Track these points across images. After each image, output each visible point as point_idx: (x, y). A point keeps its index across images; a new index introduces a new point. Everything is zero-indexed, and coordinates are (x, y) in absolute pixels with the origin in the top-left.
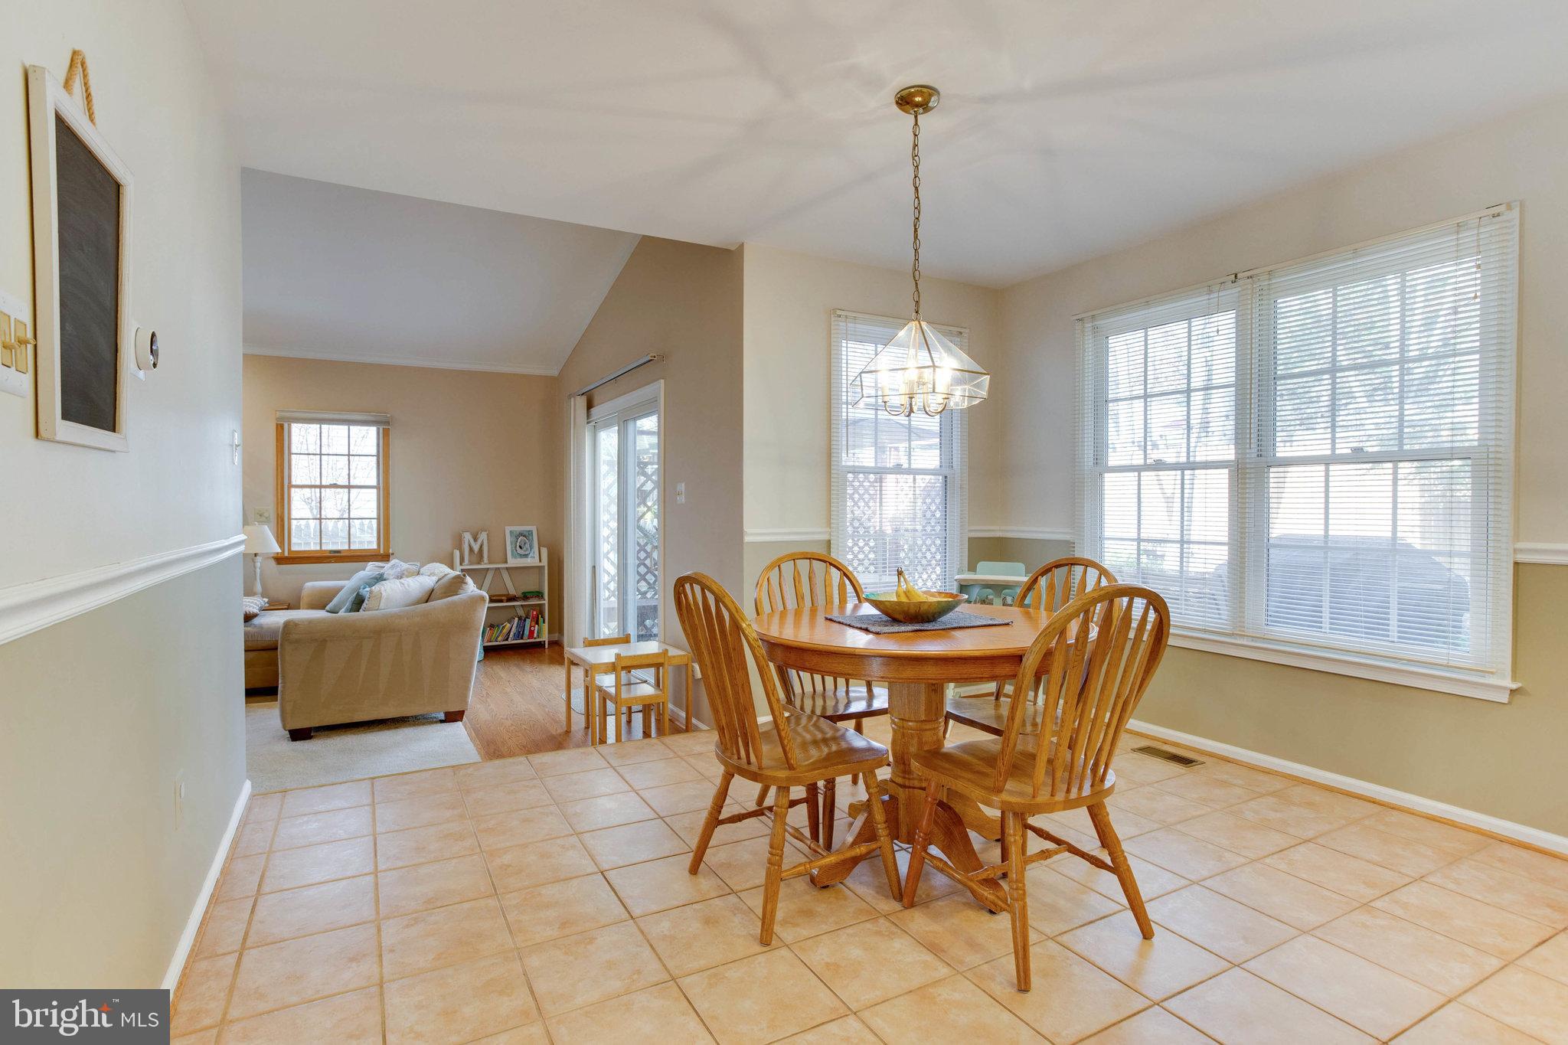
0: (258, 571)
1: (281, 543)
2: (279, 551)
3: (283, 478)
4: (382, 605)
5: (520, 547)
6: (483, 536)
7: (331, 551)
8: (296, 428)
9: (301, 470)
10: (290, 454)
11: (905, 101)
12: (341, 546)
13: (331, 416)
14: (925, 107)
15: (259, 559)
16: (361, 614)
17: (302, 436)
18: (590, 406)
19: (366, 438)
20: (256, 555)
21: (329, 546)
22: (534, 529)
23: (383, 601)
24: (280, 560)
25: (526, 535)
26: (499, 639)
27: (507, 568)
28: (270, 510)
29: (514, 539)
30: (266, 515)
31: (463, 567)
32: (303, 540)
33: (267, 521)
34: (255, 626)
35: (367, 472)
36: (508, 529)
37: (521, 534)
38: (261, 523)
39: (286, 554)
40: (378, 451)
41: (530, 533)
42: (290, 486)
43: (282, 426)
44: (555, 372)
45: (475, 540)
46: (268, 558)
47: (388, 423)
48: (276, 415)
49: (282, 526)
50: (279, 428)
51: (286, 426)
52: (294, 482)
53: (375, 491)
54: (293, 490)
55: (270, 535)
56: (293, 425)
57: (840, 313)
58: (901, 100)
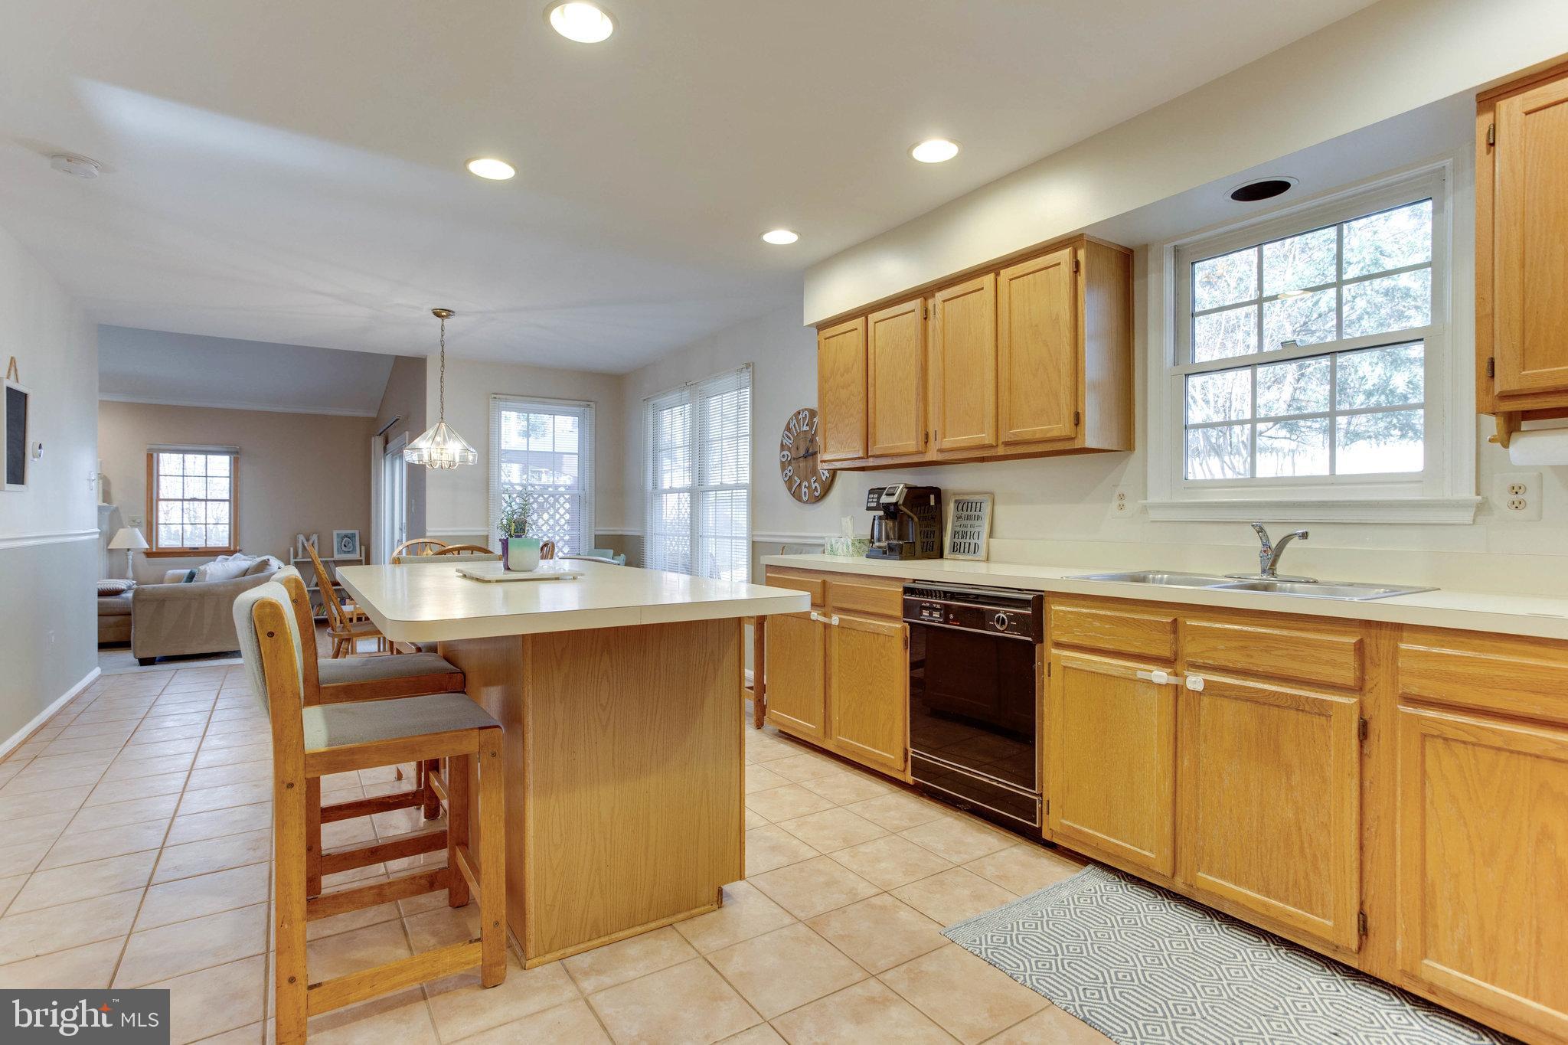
0: (130, 561)
1: (149, 541)
2: (147, 546)
3: (152, 494)
4: (207, 579)
5: (345, 546)
6: (314, 538)
7: (190, 548)
8: (164, 457)
9: (167, 487)
10: (158, 475)
11: (437, 313)
12: (199, 543)
13: (190, 448)
14: (447, 316)
15: (131, 553)
16: (193, 584)
17: (169, 463)
18: (387, 442)
19: (221, 464)
20: (128, 550)
21: (188, 544)
22: (357, 532)
23: (208, 576)
24: (149, 554)
25: (352, 537)
26: (325, 614)
27: (334, 561)
28: (142, 517)
29: (340, 539)
30: (138, 521)
31: (296, 560)
32: (166, 539)
33: (139, 525)
34: (122, 598)
35: (221, 487)
36: (335, 533)
37: (346, 536)
38: (132, 526)
39: (154, 550)
40: (230, 474)
41: (354, 535)
42: (158, 499)
43: (152, 455)
44: (374, 414)
45: (308, 540)
46: (140, 553)
47: (237, 453)
48: (148, 447)
49: (151, 529)
50: (150, 457)
51: (155, 455)
52: (161, 497)
53: (227, 503)
54: (160, 503)
55: (141, 535)
56: (161, 454)
57: (495, 396)
58: (435, 313)
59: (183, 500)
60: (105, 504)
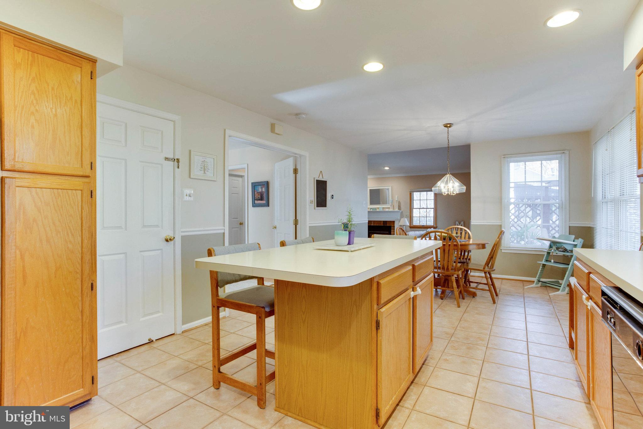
1: (410, 222)
2: (409, 224)
3: (411, 206)
7: (422, 226)
9: (416, 204)
10: (413, 200)
11: (446, 126)
12: (425, 224)
13: (422, 190)
14: (450, 127)
17: (416, 195)
19: (431, 195)
20: (404, 225)
21: (422, 224)
24: (410, 227)
28: (408, 214)
30: (407, 216)
32: (416, 223)
35: (431, 204)
38: (405, 217)
39: (412, 225)
40: (434, 199)
48: (410, 190)
49: (411, 218)
50: (411, 194)
51: (412, 193)
52: (414, 208)
53: (433, 209)
54: (414, 209)
55: (407, 221)
56: (414, 193)
57: (504, 156)
58: (445, 127)
59: (420, 208)
60: (399, 210)
